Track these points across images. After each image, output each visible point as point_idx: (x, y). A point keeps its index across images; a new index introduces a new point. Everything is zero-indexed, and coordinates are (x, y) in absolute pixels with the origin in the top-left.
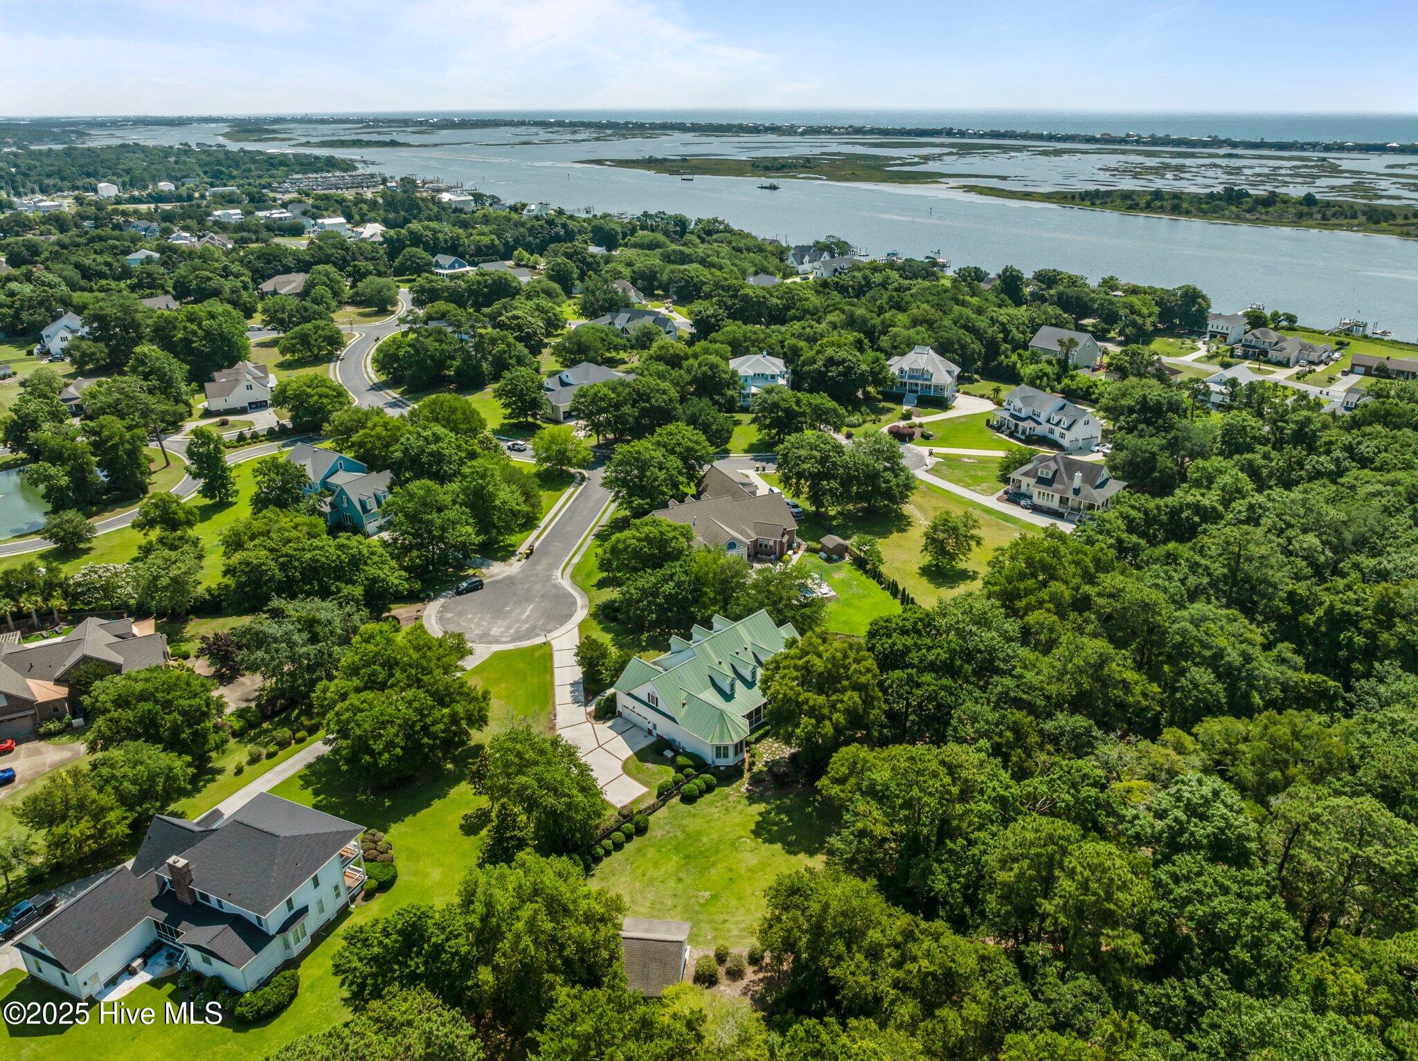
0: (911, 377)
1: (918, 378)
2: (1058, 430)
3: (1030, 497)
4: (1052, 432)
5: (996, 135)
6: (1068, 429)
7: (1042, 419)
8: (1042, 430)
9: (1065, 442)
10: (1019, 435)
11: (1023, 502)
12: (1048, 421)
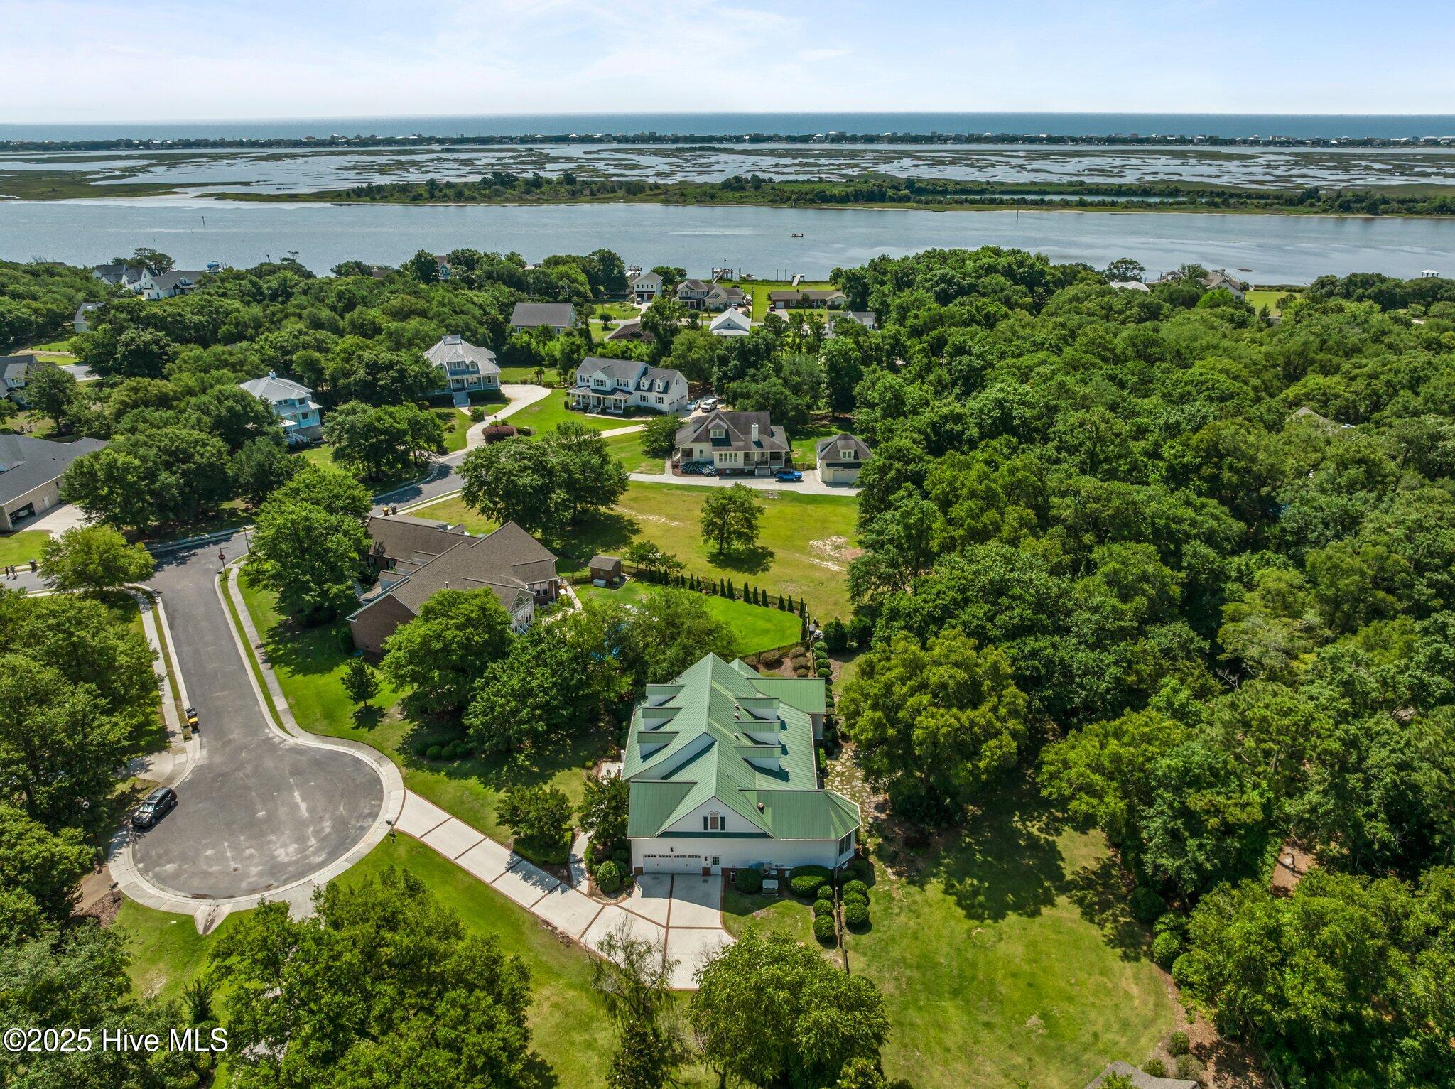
0: (453, 373)
1: (462, 373)
2: (652, 397)
3: (712, 463)
4: (644, 399)
5: (187, 144)
6: (666, 391)
7: (631, 387)
8: (634, 399)
9: (665, 407)
10: (612, 410)
11: (705, 471)
12: (638, 388)
